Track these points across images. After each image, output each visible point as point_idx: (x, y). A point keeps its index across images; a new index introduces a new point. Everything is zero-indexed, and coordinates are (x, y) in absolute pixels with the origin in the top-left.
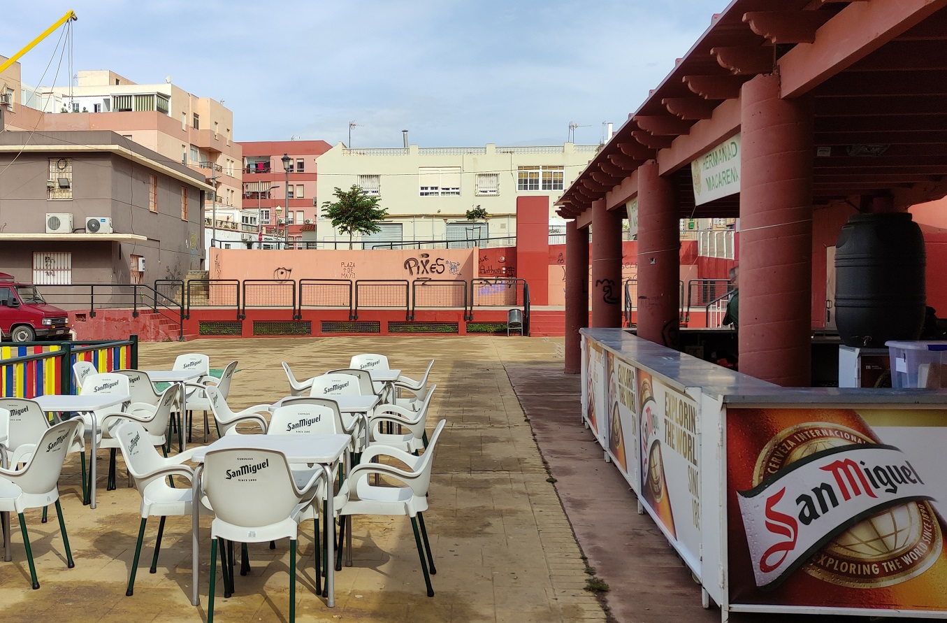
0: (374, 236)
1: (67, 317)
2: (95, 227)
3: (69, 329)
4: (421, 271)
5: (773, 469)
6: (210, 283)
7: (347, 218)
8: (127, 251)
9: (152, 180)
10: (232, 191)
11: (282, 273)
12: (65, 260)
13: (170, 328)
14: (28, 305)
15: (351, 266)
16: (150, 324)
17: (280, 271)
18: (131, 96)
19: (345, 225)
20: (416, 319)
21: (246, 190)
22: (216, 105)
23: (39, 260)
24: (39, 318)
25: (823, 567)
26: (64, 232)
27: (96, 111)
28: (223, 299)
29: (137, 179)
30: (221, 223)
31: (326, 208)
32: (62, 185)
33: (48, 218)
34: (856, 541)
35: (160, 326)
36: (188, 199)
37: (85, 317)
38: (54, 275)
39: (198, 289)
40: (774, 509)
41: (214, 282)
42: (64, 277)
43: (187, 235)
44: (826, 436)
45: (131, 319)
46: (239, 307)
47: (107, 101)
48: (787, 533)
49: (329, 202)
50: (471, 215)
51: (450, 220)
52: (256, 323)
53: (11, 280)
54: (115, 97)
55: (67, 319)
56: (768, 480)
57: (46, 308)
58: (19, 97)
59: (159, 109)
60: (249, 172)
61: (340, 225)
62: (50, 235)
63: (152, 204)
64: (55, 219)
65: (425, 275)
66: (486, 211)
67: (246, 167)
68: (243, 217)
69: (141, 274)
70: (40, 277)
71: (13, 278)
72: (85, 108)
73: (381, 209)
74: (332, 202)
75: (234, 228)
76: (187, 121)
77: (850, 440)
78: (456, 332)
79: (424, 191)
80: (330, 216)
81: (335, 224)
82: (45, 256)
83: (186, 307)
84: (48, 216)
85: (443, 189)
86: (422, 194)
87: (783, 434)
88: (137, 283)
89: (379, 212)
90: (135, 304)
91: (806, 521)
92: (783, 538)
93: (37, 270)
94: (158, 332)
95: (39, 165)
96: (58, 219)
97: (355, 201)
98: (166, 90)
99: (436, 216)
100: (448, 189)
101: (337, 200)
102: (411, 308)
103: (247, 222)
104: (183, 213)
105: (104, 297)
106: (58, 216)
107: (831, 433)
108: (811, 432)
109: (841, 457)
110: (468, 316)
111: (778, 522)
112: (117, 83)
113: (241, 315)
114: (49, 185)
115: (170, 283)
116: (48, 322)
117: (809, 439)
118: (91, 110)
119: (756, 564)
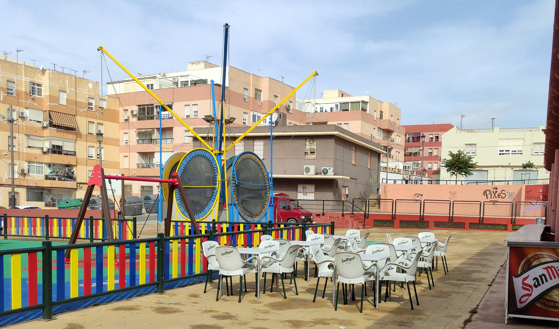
0: (470, 178)
1: (312, 215)
2: (325, 172)
3: (313, 221)
4: (492, 197)
5: (525, 268)
6: (381, 200)
7: (455, 168)
8: (340, 183)
9: (354, 148)
10: (399, 152)
11: (418, 196)
12: (312, 188)
13: (359, 222)
14: (295, 209)
15: (454, 193)
16: (350, 220)
17: (417, 195)
18: (349, 103)
19: (453, 171)
20: (484, 222)
21: (407, 151)
22: (392, 106)
23: (300, 188)
24: (299, 215)
25: (541, 303)
26: (311, 175)
27: (331, 111)
28: (386, 209)
29: (346, 148)
30: (392, 169)
31: (444, 162)
32: (311, 151)
33: (304, 168)
34: (554, 295)
35: (355, 221)
36: (372, 158)
37: (320, 216)
38: (307, 195)
39: (375, 204)
40: (525, 282)
41: (383, 200)
42: (311, 196)
43: (371, 176)
44: (545, 257)
45: (341, 217)
46: (393, 213)
47: (337, 106)
48: (529, 290)
49: (445, 159)
50: (525, 167)
51: (515, 169)
52: (401, 222)
53: (288, 197)
54: (341, 103)
55: (312, 216)
56: (524, 272)
57: (302, 211)
58: (294, 105)
59: (363, 109)
60: (409, 142)
61: (451, 171)
62: (305, 176)
63: (353, 161)
64: (308, 168)
65: (495, 199)
66: (534, 164)
67: (407, 139)
68: (404, 166)
69: (347, 195)
70: (300, 196)
71: (288, 196)
72: (326, 110)
73: (474, 163)
74: (447, 159)
75: (399, 172)
76: (377, 115)
77: (553, 259)
78: (506, 229)
79: (502, 152)
80: (446, 166)
81: (448, 171)
82: (303, 186)
83: (367, 213)
84: (305, 167)
85: (512, 151)
86: (500, 154)
87: (530, 256)
88: (345, 200)
89: (473, 164)
90: (343, 210)
91: (536, 286)
92: (528, 292)
93: (299, 192)
94: (353, 224)
95: (302, 142)
96: (309, 168)
97: (459, 159)
98: (366, 99)
99: (508, 166)
100: (515, 151)
101: (450, 158)
102: (482, 216)
103: (406, 169)
104: (369, 165)
105: (329, 206)
106: (309, 166)
107: (547, 256)
108: (540, 255)
109: (550, 265)
110: (513, 221)
111: (526, 286)
112: (342, 96)
113: (394, 217)
114: (306, 151)
115: (361, 200)
116: (303, 217)
117: (539, 258)
118: (329, 110)
119: (518, 300)
